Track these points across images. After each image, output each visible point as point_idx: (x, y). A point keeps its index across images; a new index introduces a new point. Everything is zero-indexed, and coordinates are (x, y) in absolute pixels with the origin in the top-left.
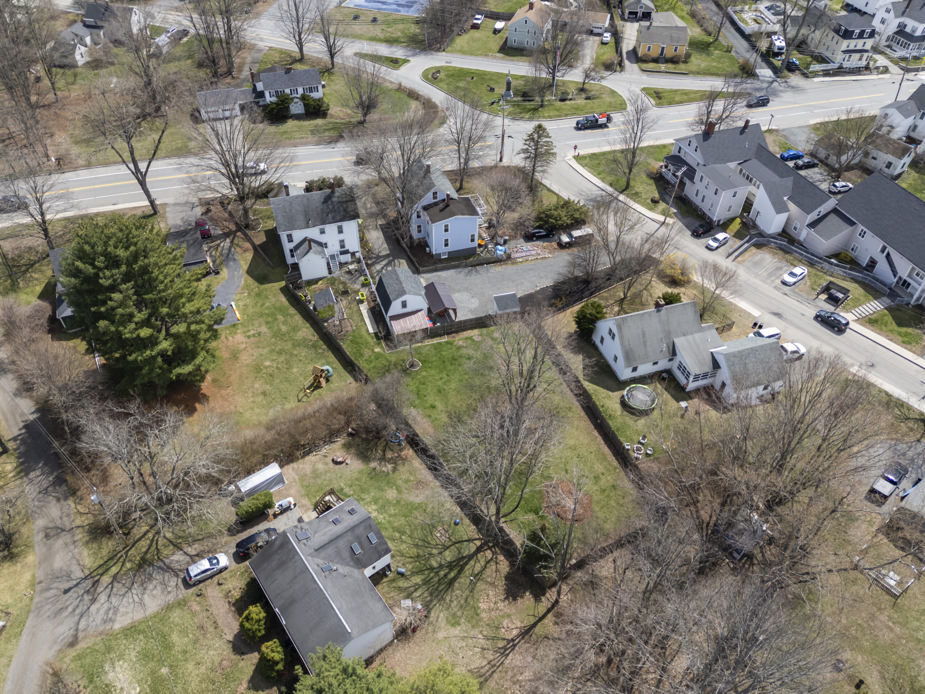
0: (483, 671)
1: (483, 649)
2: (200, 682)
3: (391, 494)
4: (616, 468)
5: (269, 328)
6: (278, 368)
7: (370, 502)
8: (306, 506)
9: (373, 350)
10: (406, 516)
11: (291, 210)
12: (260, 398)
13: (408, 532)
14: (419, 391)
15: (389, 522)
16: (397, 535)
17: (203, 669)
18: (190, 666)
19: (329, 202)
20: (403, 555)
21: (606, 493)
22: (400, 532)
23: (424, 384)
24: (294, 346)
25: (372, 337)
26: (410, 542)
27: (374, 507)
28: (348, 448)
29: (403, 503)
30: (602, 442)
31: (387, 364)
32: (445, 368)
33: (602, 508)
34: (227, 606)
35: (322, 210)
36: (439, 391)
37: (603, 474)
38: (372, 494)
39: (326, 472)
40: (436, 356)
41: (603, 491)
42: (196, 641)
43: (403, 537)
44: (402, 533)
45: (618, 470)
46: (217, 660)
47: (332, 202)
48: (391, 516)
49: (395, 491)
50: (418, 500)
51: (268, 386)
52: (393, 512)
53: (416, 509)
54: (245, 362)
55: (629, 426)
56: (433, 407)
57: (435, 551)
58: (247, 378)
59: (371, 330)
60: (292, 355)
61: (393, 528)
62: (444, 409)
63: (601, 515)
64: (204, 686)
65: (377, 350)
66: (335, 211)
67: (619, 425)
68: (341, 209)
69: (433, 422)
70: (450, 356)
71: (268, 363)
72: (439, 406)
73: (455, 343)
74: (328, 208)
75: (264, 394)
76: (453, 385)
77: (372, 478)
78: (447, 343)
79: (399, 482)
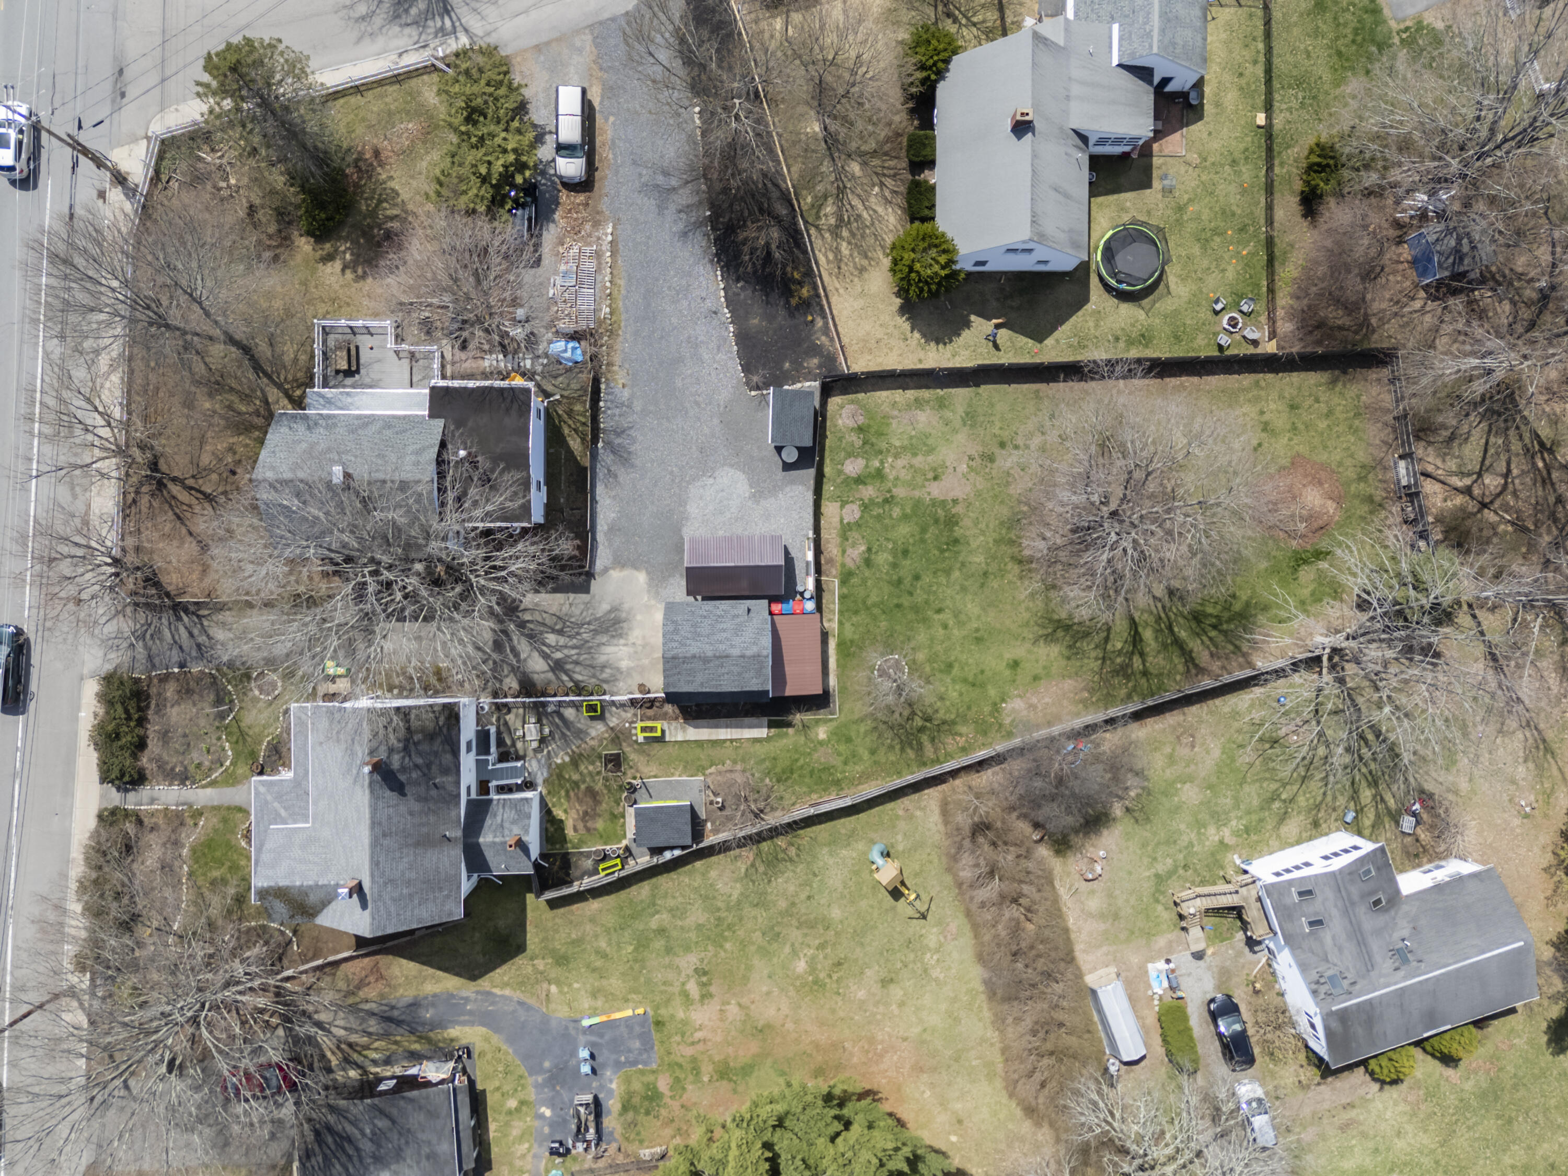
0: (1531, 741)
1: (1500, 731)
2: (1426, 1131)
3: (1190, 794)
4: (1257, 383)
5: (687, 949)
6: (822, 947)
7: (1199, 833)
8: (1170, 942)
9: (821, 743)
10: (1243, 782)
11: (409, 883)
12: (896, 992)
13: (1274, 786)
14: (965, 681)
15: (1249, 812)
16: (1277, 805)
17: (1409, 1128)
18: (1400, 1144)
19: (403, 778)
20: (1318, 807)
21: (1301, 426)
22: (1273, 800)
23: (950, 666)
24: (761, 903)
25: (779, 736)
26: (1295, 788)
27: (1211, 830)
28: (1069, 847)
29: (1214, 779)
30: (1195, 380)
31: (870, 723)
32: (916, 609)
33: (1325, 447)
34: (1322, 1087)
35: (419, 799)
36: (979, 640)
37: (1262, 413)
38: (1183, 827)
39: (1110, 896)
40: (875, 618)
41: (1294, 428)
42: (1364, 1135)
43: (1284, 796)
44: (1275, 796)
45: (1263, 384)
46: (1402, 1107)
47: (403, 769)
48: (1237, 806)
49: (1188, 785)
50: (1216, 753)
51: (868, 972)
52: (1229, 801)
53: (1233, 760)
54: (785, 1010)
55: (1176, 312)
56: (1015, 665)
57: (1322, 751)
58: (833, 1011)
59: (762, 733)
60: (787, 913)
61: (1262, 809)
62: (1028, 645)
63: (1337, 456)
64: (1433, 1127)
65: (822, 733)
66: (429, 766)
67: (1167, 330)
68: (425, 747)
69: (1048, 675)
70: (887, 589)
71: (801, 966)
72: (1019, 651)
73: (850, 564)
74: (417, 783)
75: (886, 982)
76: (972, 608)
77: (1148, 820)
78: (843, 582)
79: (1169, 773)
